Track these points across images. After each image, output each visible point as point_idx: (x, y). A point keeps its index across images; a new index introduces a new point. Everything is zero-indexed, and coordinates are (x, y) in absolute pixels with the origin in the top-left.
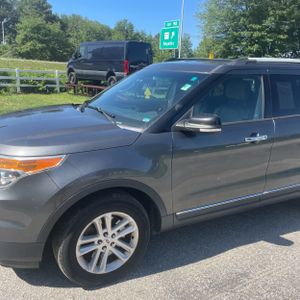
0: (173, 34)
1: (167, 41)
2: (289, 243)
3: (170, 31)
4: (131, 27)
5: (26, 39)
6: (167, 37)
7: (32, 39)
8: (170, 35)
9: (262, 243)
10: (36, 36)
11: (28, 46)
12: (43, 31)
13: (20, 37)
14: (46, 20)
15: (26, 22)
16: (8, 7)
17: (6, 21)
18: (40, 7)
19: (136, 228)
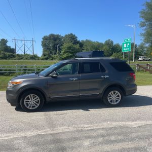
1: (125, 48)
3: (127, 43)
4: (112, 42)
5: (65, 52)
6: (125, 46)
7: (67, 52)
8: (127, 45)
9: (81, 110)
10: (69, 51)
11: (65, 55)
12: (72, 48)
13: (62, 52)
14: (73, 43)
15: (66, 45)
16: (60, 39)
17: (58, 45)
18: (72, 38)
19: (39, 99)
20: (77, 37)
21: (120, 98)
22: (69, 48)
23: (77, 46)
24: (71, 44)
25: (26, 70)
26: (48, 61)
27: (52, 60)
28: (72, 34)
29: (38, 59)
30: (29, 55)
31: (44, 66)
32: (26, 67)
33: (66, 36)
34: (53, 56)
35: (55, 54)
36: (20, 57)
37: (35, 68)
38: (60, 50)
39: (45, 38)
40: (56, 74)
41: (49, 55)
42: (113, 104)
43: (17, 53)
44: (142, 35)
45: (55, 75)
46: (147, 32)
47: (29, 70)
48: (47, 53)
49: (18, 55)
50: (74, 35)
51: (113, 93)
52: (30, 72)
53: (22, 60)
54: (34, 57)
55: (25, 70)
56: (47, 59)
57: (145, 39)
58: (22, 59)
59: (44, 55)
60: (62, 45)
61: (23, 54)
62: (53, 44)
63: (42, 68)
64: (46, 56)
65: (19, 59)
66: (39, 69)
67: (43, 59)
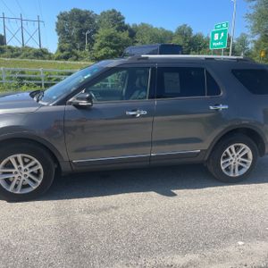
0: (222, 34)
1: (216, 42)
2: (175, 195)
3: (219, 32)
4: (190, 30)
6: (216, 38)
7: (106, 46)
8: (220, 36)
10: (108, 43)
12: (114, 39)
14: (118, 29)
15: (102, 32)
16: (91, 20)
17: (88, 32)
18: (116, 18)
19: (40, 167)
20: (124, 18)
21: (250, 162)
22: (110, 38)
23: (125, 35)
24: (112, 31)
25: (24, 78)
26: (68, 62)
27: (76, 60)
28: (114, 11)
29: (50, 58)
30: (31, 49)
31: (60, 71)
32: (23, 72)
33: (103, 13)
34: (78, 52)
35: (82, 49)
36: (15, 53)
37: (42, 75)
38: (92, 42)
39: (63, 17)
40: (89, 99)
41: (70, 50)
42: (232, 175)
43: (8, 45)
44: (248, 16)
45: (84, 103)
46: (259, 11)
47: (30, 79)
48: (66, 46)
49: (9, 48)
50: (119, 14)
51: (233, 150)
52: (33, 82)
53: (17, 59)
54: (42, 54)
55: (22, 79)
56: (66, 58)
57: (255, 26)
58: (17, 55)
59: (62, 50)
60: (95, 32)
61: (20, 46)
62: (78, 30)
63: (57, 77)
64: (65, 53)
65: (12, 57)
66: (50, 79)
67: (58, 58)
